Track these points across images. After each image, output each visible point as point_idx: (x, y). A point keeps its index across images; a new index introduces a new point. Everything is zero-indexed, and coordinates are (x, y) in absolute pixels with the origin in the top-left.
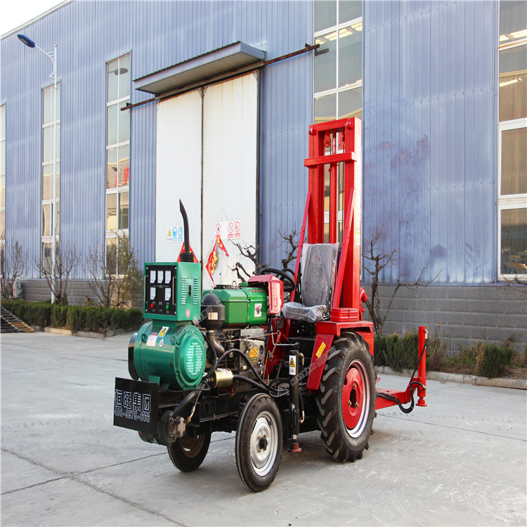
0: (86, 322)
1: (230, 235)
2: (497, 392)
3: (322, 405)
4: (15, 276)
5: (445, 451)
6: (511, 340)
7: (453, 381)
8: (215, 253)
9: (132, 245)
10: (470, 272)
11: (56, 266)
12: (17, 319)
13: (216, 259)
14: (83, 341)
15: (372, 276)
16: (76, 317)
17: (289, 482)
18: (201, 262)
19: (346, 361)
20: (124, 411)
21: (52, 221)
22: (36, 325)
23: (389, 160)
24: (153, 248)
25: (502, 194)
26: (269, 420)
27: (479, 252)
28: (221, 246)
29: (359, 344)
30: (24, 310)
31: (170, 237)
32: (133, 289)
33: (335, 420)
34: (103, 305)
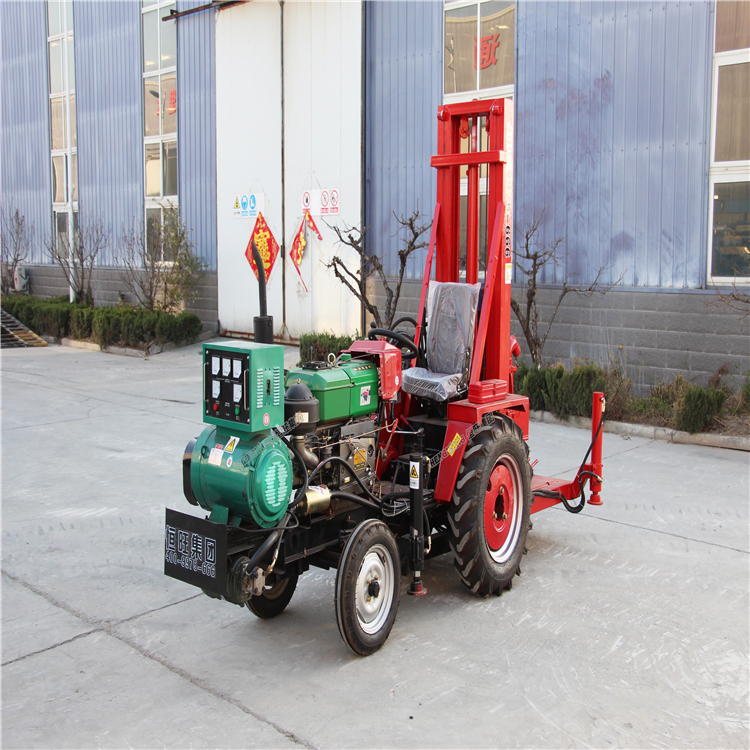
0: (120, 332)
1: (325, 210)
2: (701, 455)
3: (456, 523)
4: (16, 260)
5: (627, 572)
6: (723, 371)
7: (639, 435)
8: (302, 235)
9: (183, 222)
10: (668, 272)
11: (75, 249)
12: (22, 326)
13: (303, 243)
14: (117, 363)
15: (527, 278)
16: (106, 326)
17: (410, 635)
18: (283, 247)
19: (489, 459)
20: (179, 558)
21: (67, 181)
22: (50, 334)
23: (553, 107)
24: (214, 222)
25: (716, 160)
26: (382, 555)
27: (681, 243)
28: (311, 224)
29: (509, 431)
30: (31, 313)
31: (238, 210)
32: (185, 283)
33: (474, 543)
34: (143, 307)
